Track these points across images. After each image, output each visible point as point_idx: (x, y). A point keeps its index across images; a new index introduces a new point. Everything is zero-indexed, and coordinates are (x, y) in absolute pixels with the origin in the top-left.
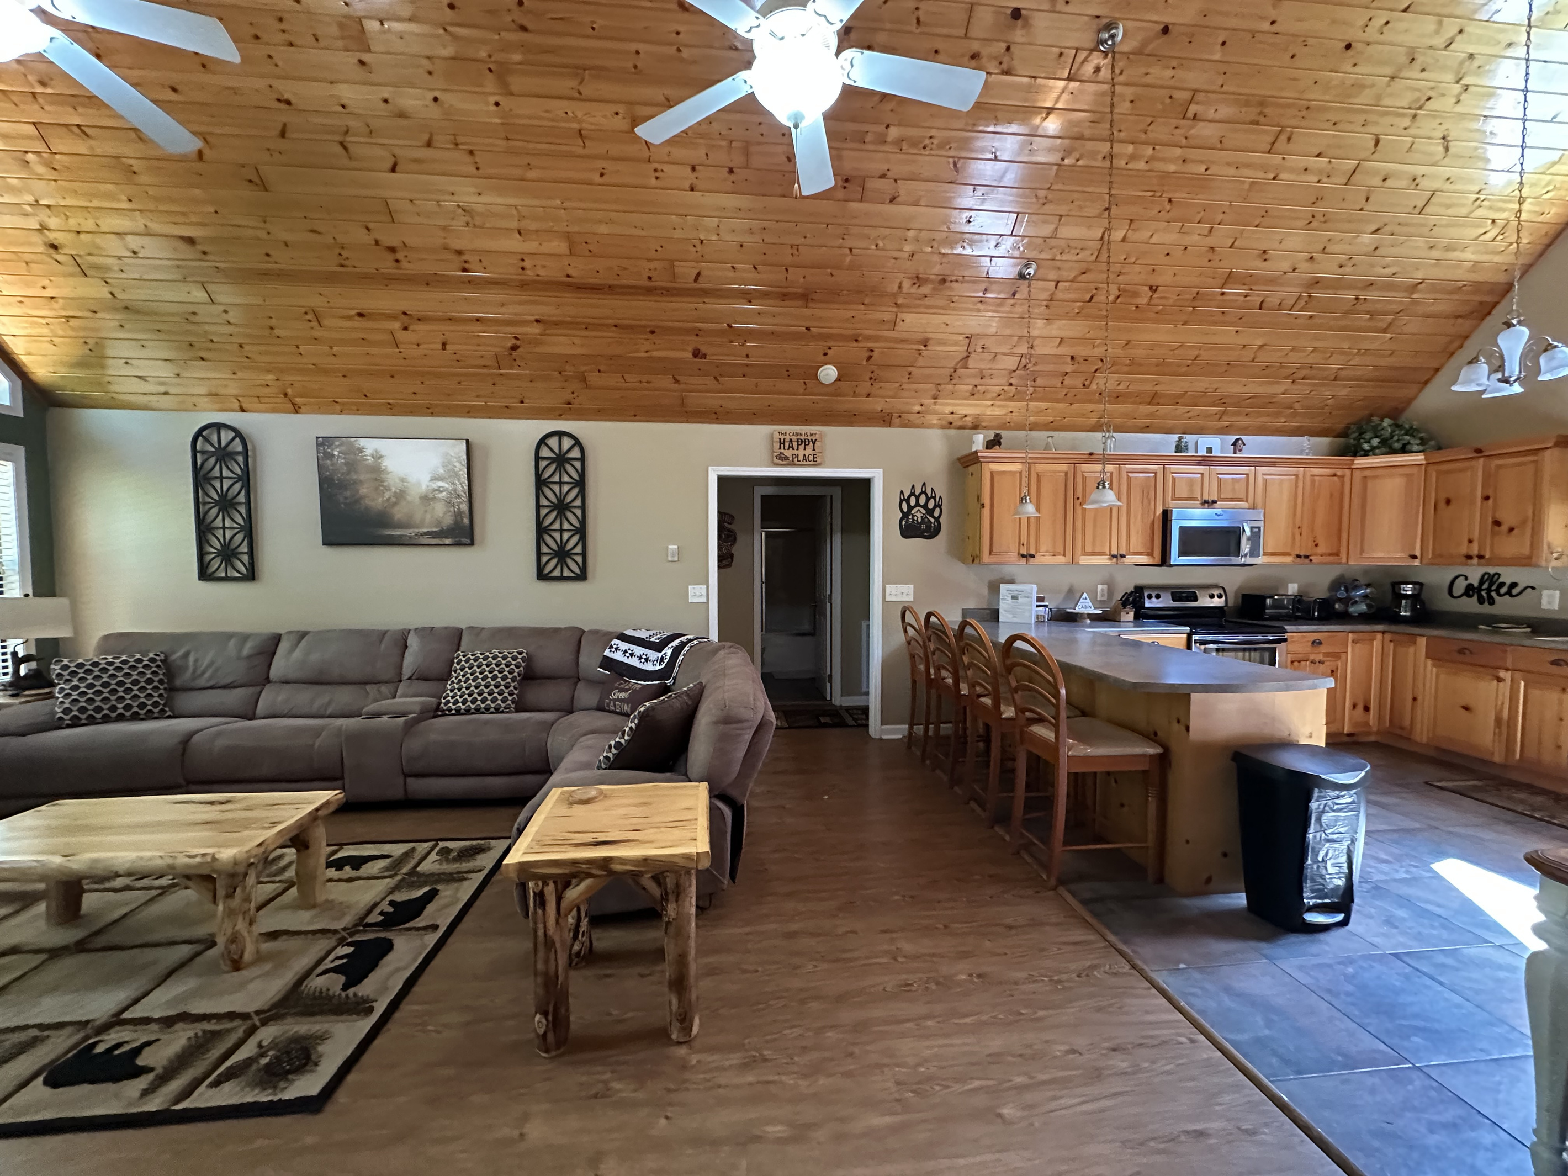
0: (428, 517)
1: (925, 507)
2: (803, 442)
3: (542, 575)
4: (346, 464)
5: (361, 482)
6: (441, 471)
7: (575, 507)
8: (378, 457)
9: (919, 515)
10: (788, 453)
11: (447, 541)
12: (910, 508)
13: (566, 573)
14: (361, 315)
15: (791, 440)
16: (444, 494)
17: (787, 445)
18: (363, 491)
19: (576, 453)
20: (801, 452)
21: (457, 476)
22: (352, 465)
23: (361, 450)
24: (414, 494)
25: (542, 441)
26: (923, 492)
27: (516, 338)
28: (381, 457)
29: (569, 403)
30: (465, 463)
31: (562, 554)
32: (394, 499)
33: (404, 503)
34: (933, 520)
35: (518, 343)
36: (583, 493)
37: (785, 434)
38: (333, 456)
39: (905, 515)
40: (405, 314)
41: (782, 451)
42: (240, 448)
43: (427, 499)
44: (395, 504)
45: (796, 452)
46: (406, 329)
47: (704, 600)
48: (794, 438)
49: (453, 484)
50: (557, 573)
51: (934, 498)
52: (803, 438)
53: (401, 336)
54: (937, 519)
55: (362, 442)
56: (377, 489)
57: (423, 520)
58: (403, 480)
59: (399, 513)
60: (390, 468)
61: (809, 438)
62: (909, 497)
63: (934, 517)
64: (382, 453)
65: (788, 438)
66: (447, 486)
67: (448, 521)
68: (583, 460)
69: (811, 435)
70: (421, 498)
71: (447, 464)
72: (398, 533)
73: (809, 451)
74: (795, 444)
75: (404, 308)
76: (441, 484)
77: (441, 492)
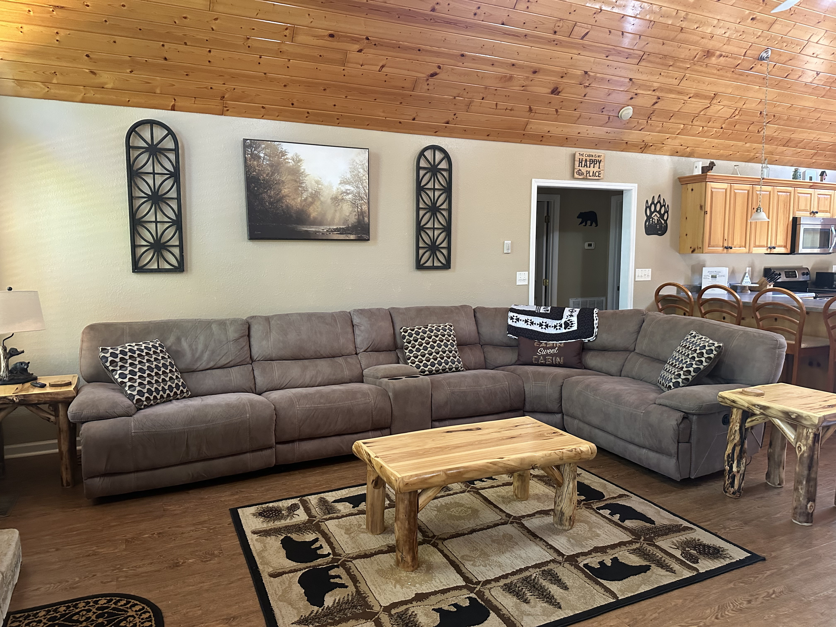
0: (338, 215)
1: (659, 212)
2: (593, 162)
3: (420, 266)
4: (271, 166)
5: (283, 182)
6: (349, 176)
7: (443, 209)
8: (298, 161)
9: (656, 218)
10: (584, 170)
11: (352, 237)
12: (651, 213)
13: (437, 264)
14: (331, 36)
15: (586, 160)
16: (350, 196)
17: (583, 163)
18: (285, 191)
19: (444, 165)
20: (591, 169)
21: (361, 180)
22: (276, 167)
23: (283, 153)
24: (326, 195)
25: (422, 154)
26: (659, 202)
27: (439, 67)
28: (300, 161)
29: (448, 123)
30: (366, 169)
31: (433, 248)
32: (310, 200)
33: (318, 203)
34: (663, 222)
35: (438, 71)
36: (449, 198)
37: (582, 155)
38: (260, 157)
39: (649, 218)
40: (367, 39)
41: (580, 168)
42: (172, 146)
43: (337, 200)
44: (312, 203)
45: (588, 169)
46: (360, 51)
47: (527, 284)
48: (588, 158)
49: (358, 187)
50: (429, 264)
51: (665, 206)
52: (593, 158)
53: (354, 56)
54: (666, 221)
55: (285, 147)
56: (296, 189)
57: (333, 218)
58: (318, 182)
59: (314, 212)
60: (307, 172)
61: (597, 158)
62: (651, 205)
63: (664, 220)
64: (301, 157)
65: (584, 158)
66: (352, 189)
67: (353, 220)
68: (450, 170)
69: (599, 156)
70: (332, 199)
71: (353, 169)
72: (314, 230)
73: (596, 169)
74: (588, 163)
75: (368, 34)
76: (348, 187)
77: (348, 194)
